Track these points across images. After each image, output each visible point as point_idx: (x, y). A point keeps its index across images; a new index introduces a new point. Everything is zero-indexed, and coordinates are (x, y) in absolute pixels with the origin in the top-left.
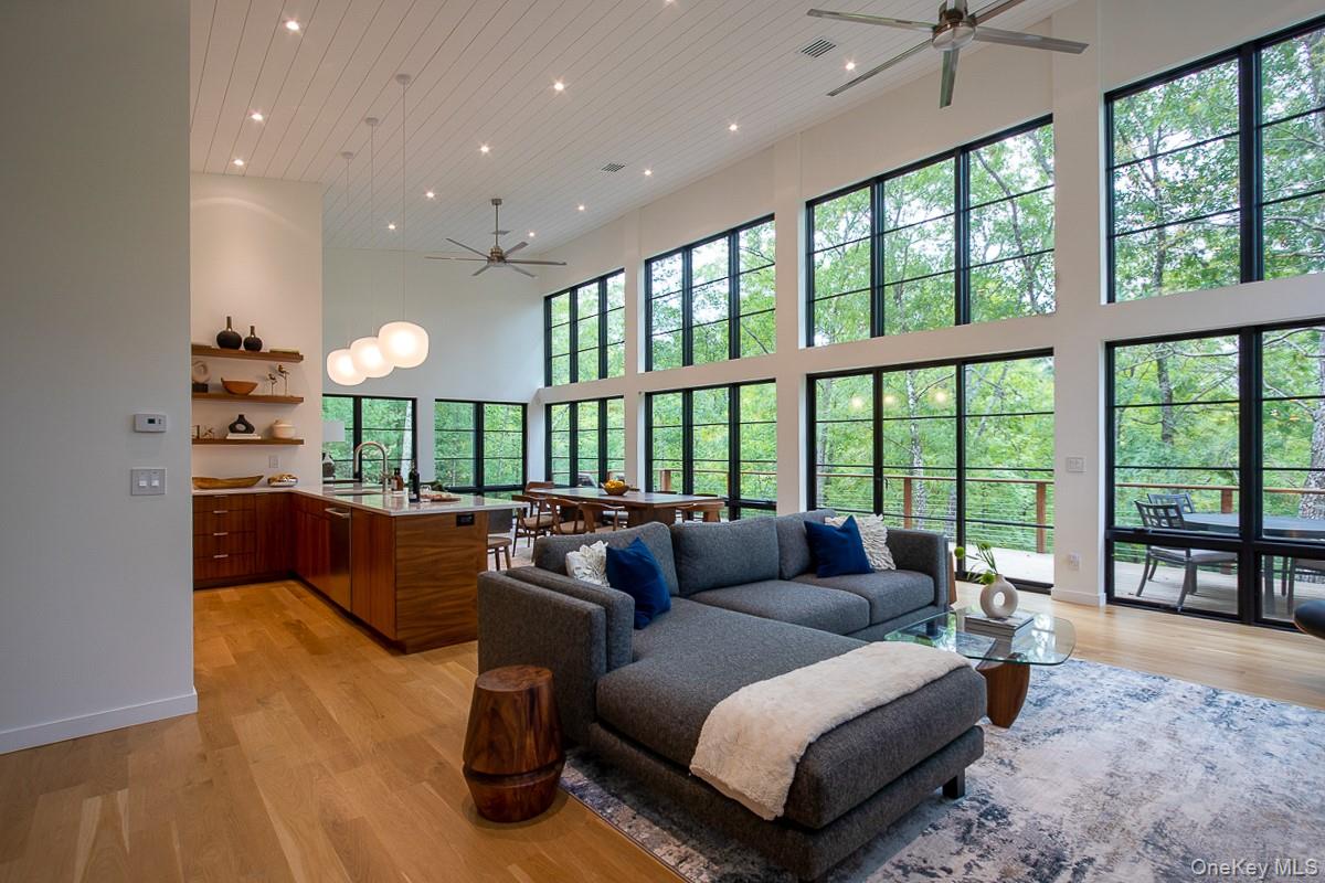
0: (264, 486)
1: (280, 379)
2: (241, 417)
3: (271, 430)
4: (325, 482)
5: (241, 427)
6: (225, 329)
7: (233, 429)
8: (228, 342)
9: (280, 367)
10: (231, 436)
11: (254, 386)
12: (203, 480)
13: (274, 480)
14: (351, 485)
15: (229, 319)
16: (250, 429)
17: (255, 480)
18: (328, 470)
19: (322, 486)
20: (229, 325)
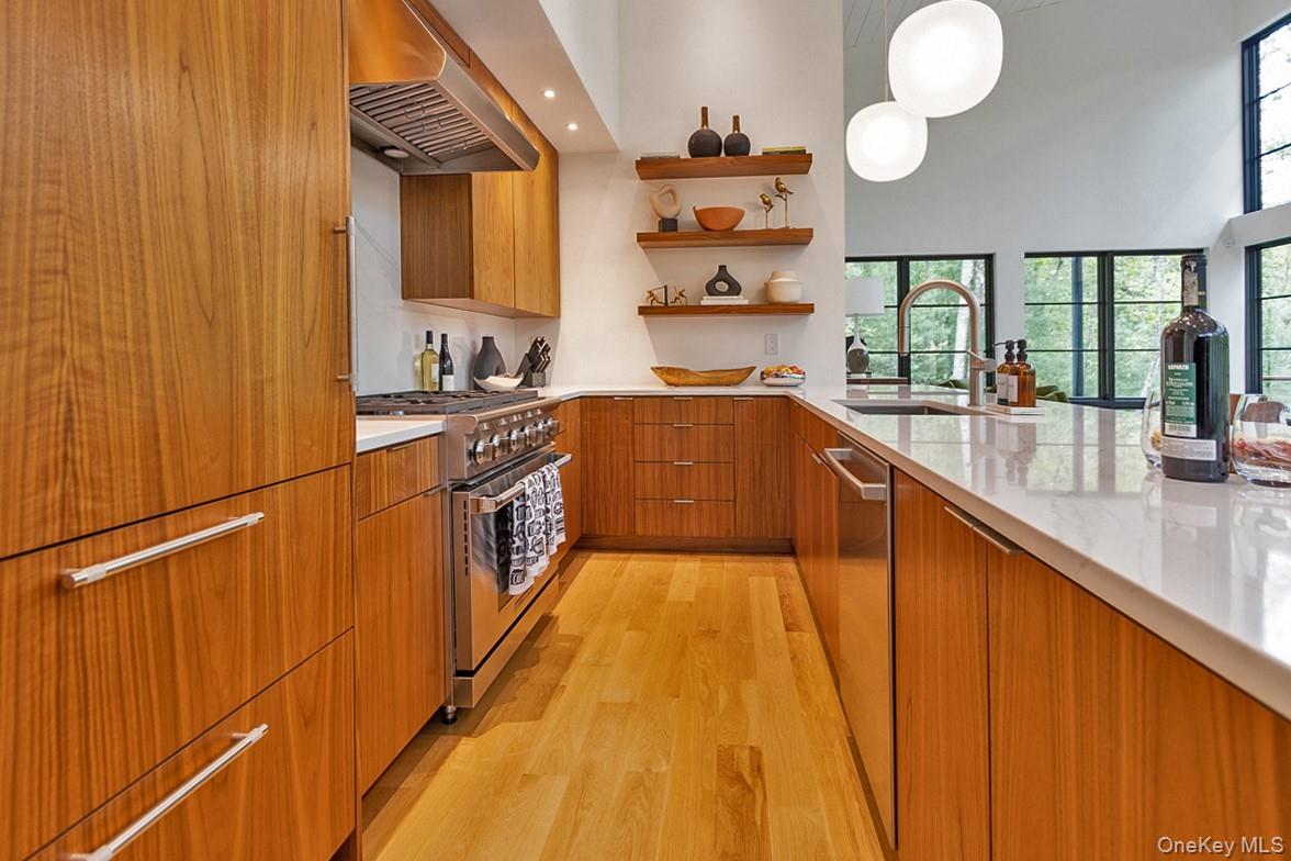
0: (756, 384)
1: (778, 203)
2: (722, 268)
3: (766, 290)
4: (850, 382)
5: (722, 286)
6: (699, 128)
7: (711, 289)
8: (704, 145)
9: (778, 184)
10: (708, 301)
11: (739, 215)
12: (669, 371)
13: (769, 374)
14: (895, 388)
15: (704, 110)
16: (735, 289)
17: (742, 375)
18: (857, 361)
19: (845, 387)
20: (705, 121)
